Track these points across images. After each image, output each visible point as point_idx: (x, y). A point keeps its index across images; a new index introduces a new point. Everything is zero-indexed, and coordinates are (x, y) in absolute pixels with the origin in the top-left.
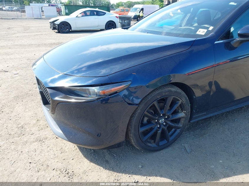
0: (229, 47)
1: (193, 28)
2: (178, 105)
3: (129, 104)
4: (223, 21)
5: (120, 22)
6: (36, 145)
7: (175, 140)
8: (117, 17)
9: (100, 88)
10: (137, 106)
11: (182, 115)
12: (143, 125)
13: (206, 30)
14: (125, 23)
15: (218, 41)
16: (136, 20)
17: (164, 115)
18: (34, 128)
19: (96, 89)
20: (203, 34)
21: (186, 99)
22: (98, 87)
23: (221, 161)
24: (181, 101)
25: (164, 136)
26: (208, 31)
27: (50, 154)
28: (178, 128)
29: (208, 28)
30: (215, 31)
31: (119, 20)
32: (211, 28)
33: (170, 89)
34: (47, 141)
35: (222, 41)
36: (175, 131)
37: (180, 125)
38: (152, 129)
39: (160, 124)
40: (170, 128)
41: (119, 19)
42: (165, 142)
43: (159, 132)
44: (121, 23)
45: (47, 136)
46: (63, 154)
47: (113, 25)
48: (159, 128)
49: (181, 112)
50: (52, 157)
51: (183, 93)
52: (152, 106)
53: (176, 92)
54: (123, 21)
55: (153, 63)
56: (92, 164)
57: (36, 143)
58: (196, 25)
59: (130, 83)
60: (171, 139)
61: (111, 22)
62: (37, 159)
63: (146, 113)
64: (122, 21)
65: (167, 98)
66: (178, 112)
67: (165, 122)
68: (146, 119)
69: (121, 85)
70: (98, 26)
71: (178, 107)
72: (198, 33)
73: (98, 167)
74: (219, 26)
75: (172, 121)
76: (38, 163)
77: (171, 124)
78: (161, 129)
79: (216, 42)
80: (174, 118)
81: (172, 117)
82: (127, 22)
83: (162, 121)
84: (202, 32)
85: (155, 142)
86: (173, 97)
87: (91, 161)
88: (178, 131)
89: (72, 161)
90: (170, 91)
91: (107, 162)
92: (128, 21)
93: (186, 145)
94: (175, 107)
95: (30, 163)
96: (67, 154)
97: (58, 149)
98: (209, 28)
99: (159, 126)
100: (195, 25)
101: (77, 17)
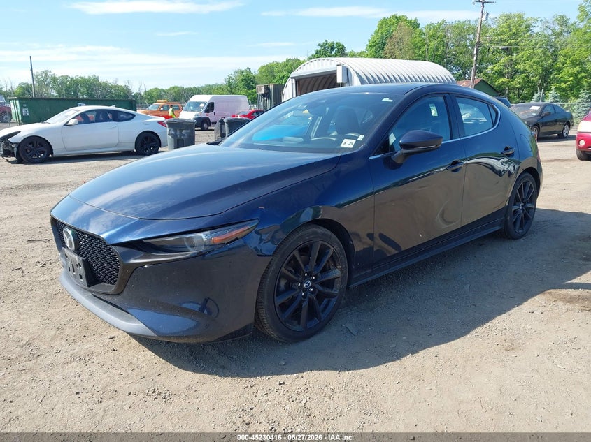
0: (390, 164)
1: (334, 139)
2: (329, 256)
3: (259, 256)
4: (377, 126)
5: (172, 134)
6: (75, 367)
7: (330, 318)
8: (161, 123)
9: (211, 233)
10: (271, 258)
11: (336, 273)
12: (279, 293)
13: (354, 141)
14: (184, 135)
15: (374, 155)
16: (199, 128)
17: (310, 275)
18: (57, 343)
19: (203, 236)
20: (351, 146)
21: (339, 246)
22: (209, 232)
23: (404, 338)
24: (332, 249)
25: (312, 312)
26: (357, 142)
27: (111, 375)
28: (333, 296)
29: (355, 138)
30: (367, 141)
31: (168, 130)
32: (361, 138)
33: (315, 229)
34: (95, 358)
35: (379, 156)
36: (329, 301)
37: (336, 291)
38: (293, 299)
39: (304, 290)
40: (320, 296)
41: (169, 127)
42: (316, 321)
43: (305, 304)
44: (174, 136)
45: (92, 349)
46: (136, 371)
47: (153, 141)
48: (304, 297)
49: (334, 269)
50: (117, 378)
51: (334, 236)
52: (290, 260)
53: (323, 234)
54: (178, 131)
55: (287, 191)
56: (197, 375)
57: (74, 364)
58: (335, 133)
59: (256, 222)
60: (323, 316)
61: (150, 135)
62: (88, 386)
63: (283, 270)
64: (175, 130)
65: (311, 246)
66: (330, 269)
67: (312, 287)
68: (283, 283)
69: (243, 226)
70: (117, 145)
71: (328, 261)
72: (342, 145)
73: (210, 377)
74: (371, 134)
75: (322, 284)
76: (93, 391)
77: (321, 288)
78: (307, 300)
79: (370, 158)
80: (326, 279)
81: (322, 277)
82: (187, 133)
83: (307, 284)
84: (348, 144)
85: (299, 324)
86: (320, 242)
87: (195, 371)
88: (334, 301)
89: (159, 378)
90: (315, 233)
91: (223, 367)
92: (188, 131)
93: (349, 326)
94: (325, 262)
95: (77, 393)
96: (144, 370)
97: (125, 365)
98: (357, 138)
99: (303, 294)
100: (333, 134)
101: (66, 125)
